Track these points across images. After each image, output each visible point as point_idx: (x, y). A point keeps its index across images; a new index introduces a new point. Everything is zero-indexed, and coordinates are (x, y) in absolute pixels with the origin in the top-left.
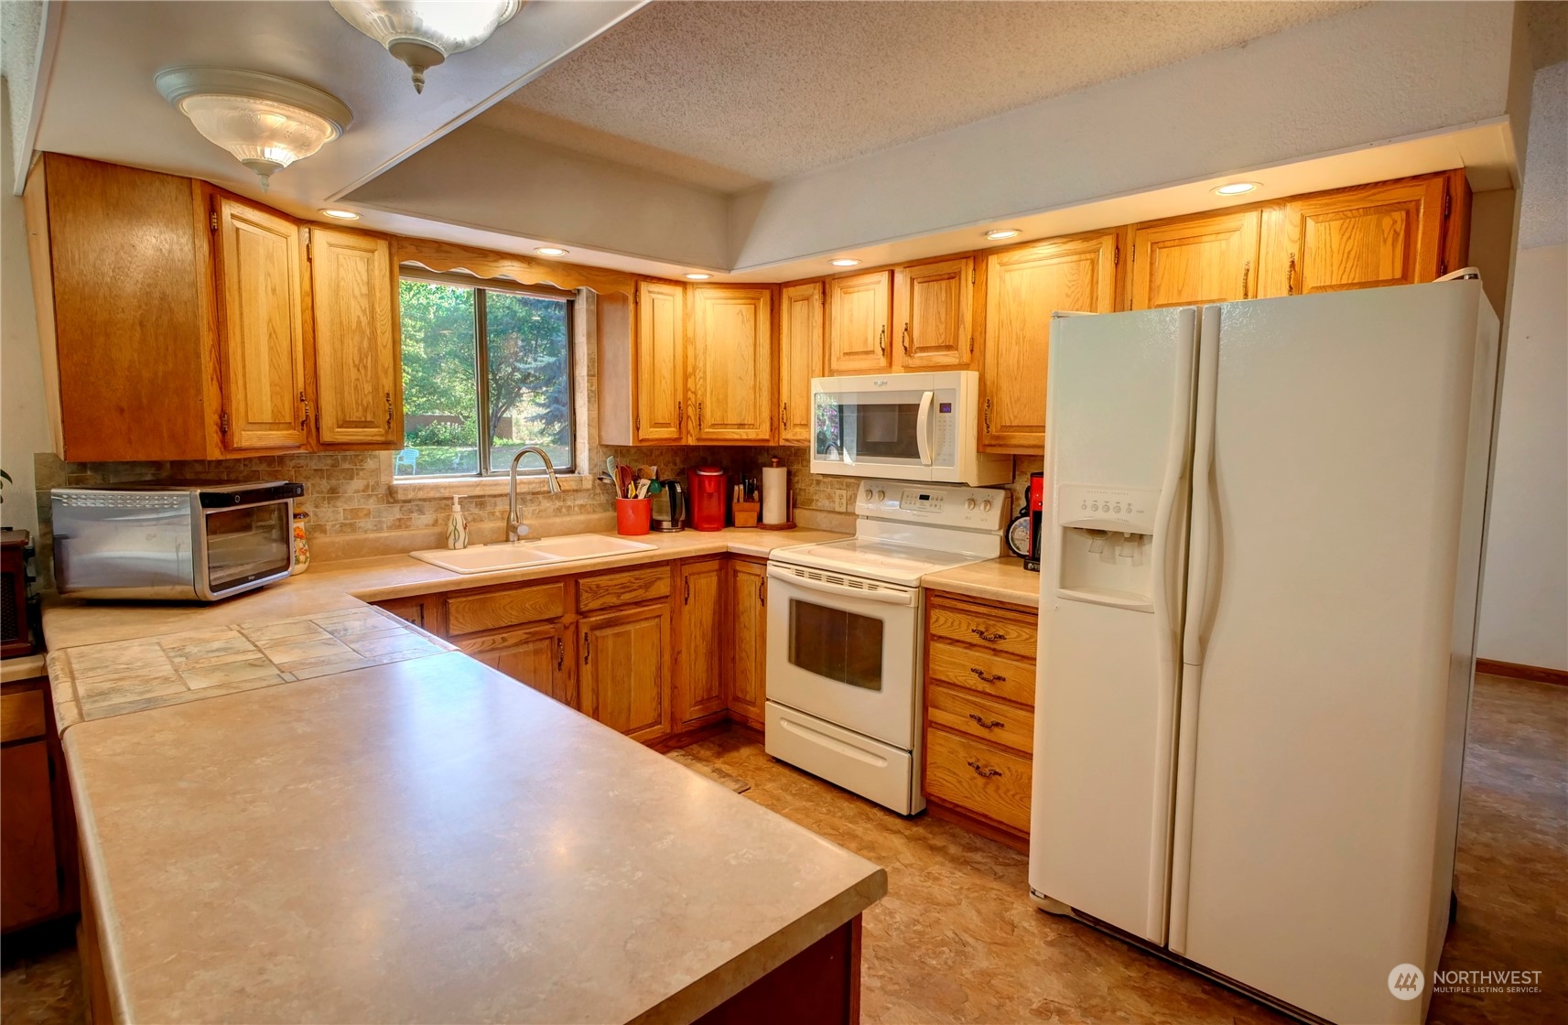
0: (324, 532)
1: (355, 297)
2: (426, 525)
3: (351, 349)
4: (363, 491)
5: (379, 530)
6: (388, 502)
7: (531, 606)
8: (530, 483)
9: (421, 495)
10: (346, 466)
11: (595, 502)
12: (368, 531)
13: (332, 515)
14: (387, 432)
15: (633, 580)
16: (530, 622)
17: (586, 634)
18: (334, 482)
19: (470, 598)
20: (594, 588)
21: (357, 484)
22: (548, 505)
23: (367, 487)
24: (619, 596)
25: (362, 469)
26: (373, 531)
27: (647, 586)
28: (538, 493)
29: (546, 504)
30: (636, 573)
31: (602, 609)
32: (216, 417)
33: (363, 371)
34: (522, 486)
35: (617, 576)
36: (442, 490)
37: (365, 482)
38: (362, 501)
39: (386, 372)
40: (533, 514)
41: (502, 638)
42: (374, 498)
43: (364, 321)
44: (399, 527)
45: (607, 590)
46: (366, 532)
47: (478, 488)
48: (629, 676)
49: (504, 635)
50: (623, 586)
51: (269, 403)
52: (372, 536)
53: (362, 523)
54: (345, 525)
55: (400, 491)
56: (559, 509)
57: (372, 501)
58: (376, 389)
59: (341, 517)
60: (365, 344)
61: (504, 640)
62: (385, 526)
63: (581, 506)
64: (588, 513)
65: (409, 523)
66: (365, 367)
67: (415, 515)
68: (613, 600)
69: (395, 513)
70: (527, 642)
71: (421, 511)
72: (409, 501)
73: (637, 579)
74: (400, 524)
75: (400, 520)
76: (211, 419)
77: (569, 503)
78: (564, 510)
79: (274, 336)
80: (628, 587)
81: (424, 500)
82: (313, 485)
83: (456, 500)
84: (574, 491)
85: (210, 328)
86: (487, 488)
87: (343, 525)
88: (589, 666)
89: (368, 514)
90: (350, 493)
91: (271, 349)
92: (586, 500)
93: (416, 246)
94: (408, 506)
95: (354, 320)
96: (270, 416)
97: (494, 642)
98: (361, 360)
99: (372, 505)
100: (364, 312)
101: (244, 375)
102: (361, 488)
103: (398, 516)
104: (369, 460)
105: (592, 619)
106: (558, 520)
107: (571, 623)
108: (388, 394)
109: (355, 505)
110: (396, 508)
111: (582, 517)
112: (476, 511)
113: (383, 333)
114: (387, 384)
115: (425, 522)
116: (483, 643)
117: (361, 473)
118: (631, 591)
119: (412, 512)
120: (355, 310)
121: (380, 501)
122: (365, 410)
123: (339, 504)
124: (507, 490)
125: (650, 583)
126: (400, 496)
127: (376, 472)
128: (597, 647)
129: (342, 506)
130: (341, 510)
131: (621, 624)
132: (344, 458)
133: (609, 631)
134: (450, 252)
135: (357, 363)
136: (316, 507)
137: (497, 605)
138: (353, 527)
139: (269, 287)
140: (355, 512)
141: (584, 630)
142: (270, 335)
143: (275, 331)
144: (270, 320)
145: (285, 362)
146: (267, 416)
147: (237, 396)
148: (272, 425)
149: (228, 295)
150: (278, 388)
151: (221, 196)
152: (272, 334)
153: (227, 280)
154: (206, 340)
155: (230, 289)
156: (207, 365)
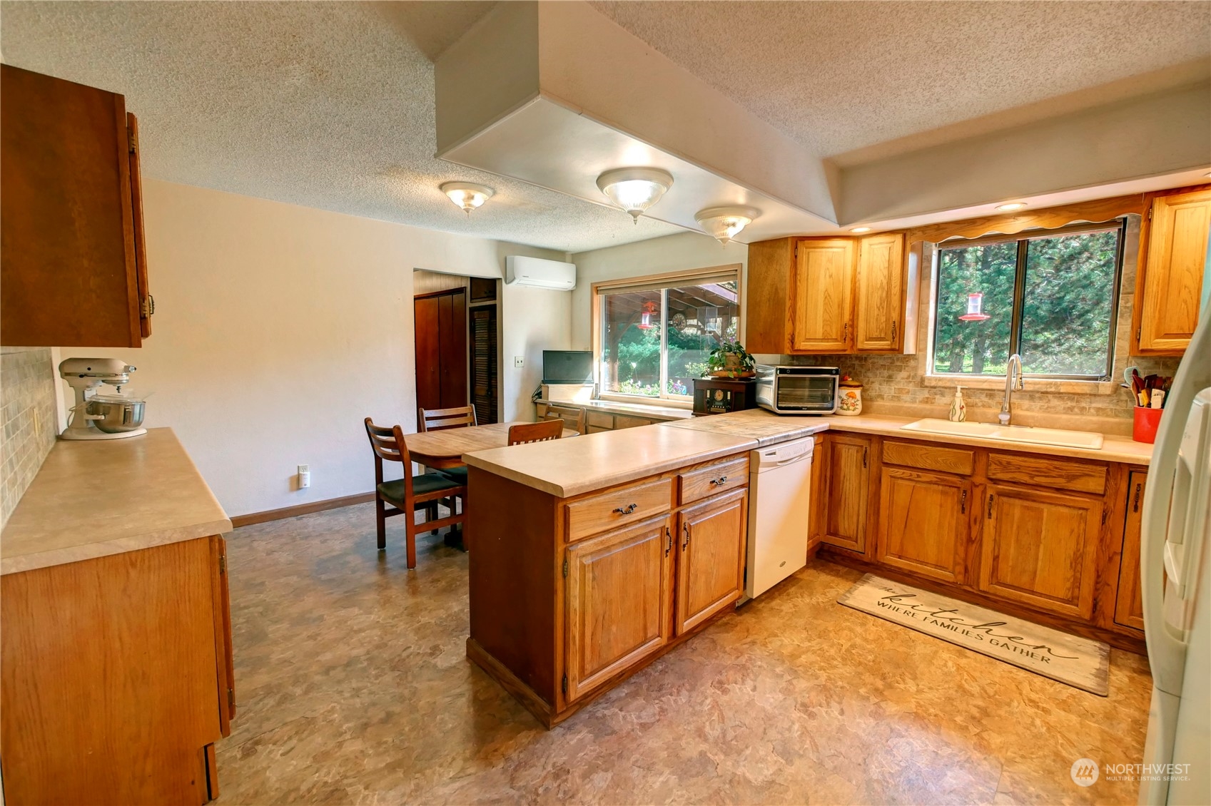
0: (883, 399)
1: (881, 270)
2: (945, 404)
3: (876, 300)
4: (907, 378)
5: (914, 401)
6: (921, 387)
7: (943, 460)
8: (1035, 384)
9: (940, 384)
10: (898, 364)
11: (1118, 408)
12: (906, 403)
13: (888, 390)
14: (892, 344)
15: (1051, 467)
16: (940, 472)
17: (992, 496)
18: (891, 372)
19: (897, 443)
20: (1004, 463)
21: (904, 374)
22: (1058, 403)
23: (909, 377)
24: (1032, 477)
25: (907, 366)
26: (910, 402)
27: (1071, 478)
28: (1047, 393)
29: (1055, 402)
30: (1056, 463)
31: (1014, 483)
32: (789, 336)
33: (881, 310)
34: (1027, 385)
35: (1032, 460)
36: (956, 383)
37: (908, 373)
38: (905, 384)
39: (894, 309)
40: (1040, 409)
41: (918, 475)
42: (913, 383)
43: (885, 282)
44: (927, 402)
45: (1019, 469)
46: (906, 402)
47: (986, 384)
48: (1038, 546)
49: (920, 474)
50: (1038, 470)
51: (821, 330)
52: (907, 405)
53: (905, 397)
54: (895, 396)
55: (926, 381)
56: (1071, 409)
57: (911, 384)
58: (887, 320)
59: (892, 393)
60: (884, 294)
61: (918, 476)
62: (917, 401)
63: (1098, 409)
64: (1108, 416)
65: (933, 401)
66: (883, 308)
67: (937, 397)
68: (1026, 479)
69: (926, 394)
70: (935, 483)
71: (943, 395)
72: (935, 387)
73: (1056, 468)
74: (926, 401)
75: (927, 398)
76: (787, 336)
77: (1083, 404)
78: (1076, 410)
79: (828, 297)
80: (1045, 473)
81: (946, 388)
82: (880, 373)
83: (959, 389)
84: (1091, 395)
85: (790, 299)
86: (994, 384)
87: (893, 397)
88: (992, 521)
89: (908, 392)
90: (899, 379)
91: (825, 304)
92: (1108, 405)
93: (923, 231)
94: (935, 390)
95: (879, 282)
96: (821, 335)
97: (911, 475)
98: (881, 304)
99: (911, 387)
100: (885, 277)
101: (806, 317)
102: (906, 377)
103: (927, 396)
104: (912, 361)
105: (999, 486)
106: (1065, 416)
107: (981, 484)
108: (894, 322)
109: (901, 386)
110: (926, 391)
111: (1095, 419)
112: (986, 400)
113: (895, 287)
114: (895, 316)
115: (945, 402)
116: (904, 473)
117: (907, 368)
118: (1046, 476)
119: (936, 394)
120: (880, 276)
121: (916, 385)
122: (881, 332)
123: (892, 384)
124: (1003, 387)
125: (1073, 476)
126: (926, 383)
127: (915, 368)
128: (1002, 510)
129: (894, 386)
130: (893, 388)
131: (1034, 501)
132: (898, 359)
133: (1018, 502)
134: (946, 228)
135: (879, 305)
136: (880, 385)
137: (916, 453)
138: (898, 398)
139: (828, 274)
140: (900, 390)
141: (990, 492)
142: (826, 297)
143: (829, 296)
144: (826, 290)
145: (835, 310)
146: (820, 335)
147: (800, 326)
148: (823, 340)
149: (798, 283)
150: (829, 322)
151: (800, 240)
152: (827, 297)
153: (798, 277)
154: (788, 304)
155: (800, 280)
156: (787, 315)
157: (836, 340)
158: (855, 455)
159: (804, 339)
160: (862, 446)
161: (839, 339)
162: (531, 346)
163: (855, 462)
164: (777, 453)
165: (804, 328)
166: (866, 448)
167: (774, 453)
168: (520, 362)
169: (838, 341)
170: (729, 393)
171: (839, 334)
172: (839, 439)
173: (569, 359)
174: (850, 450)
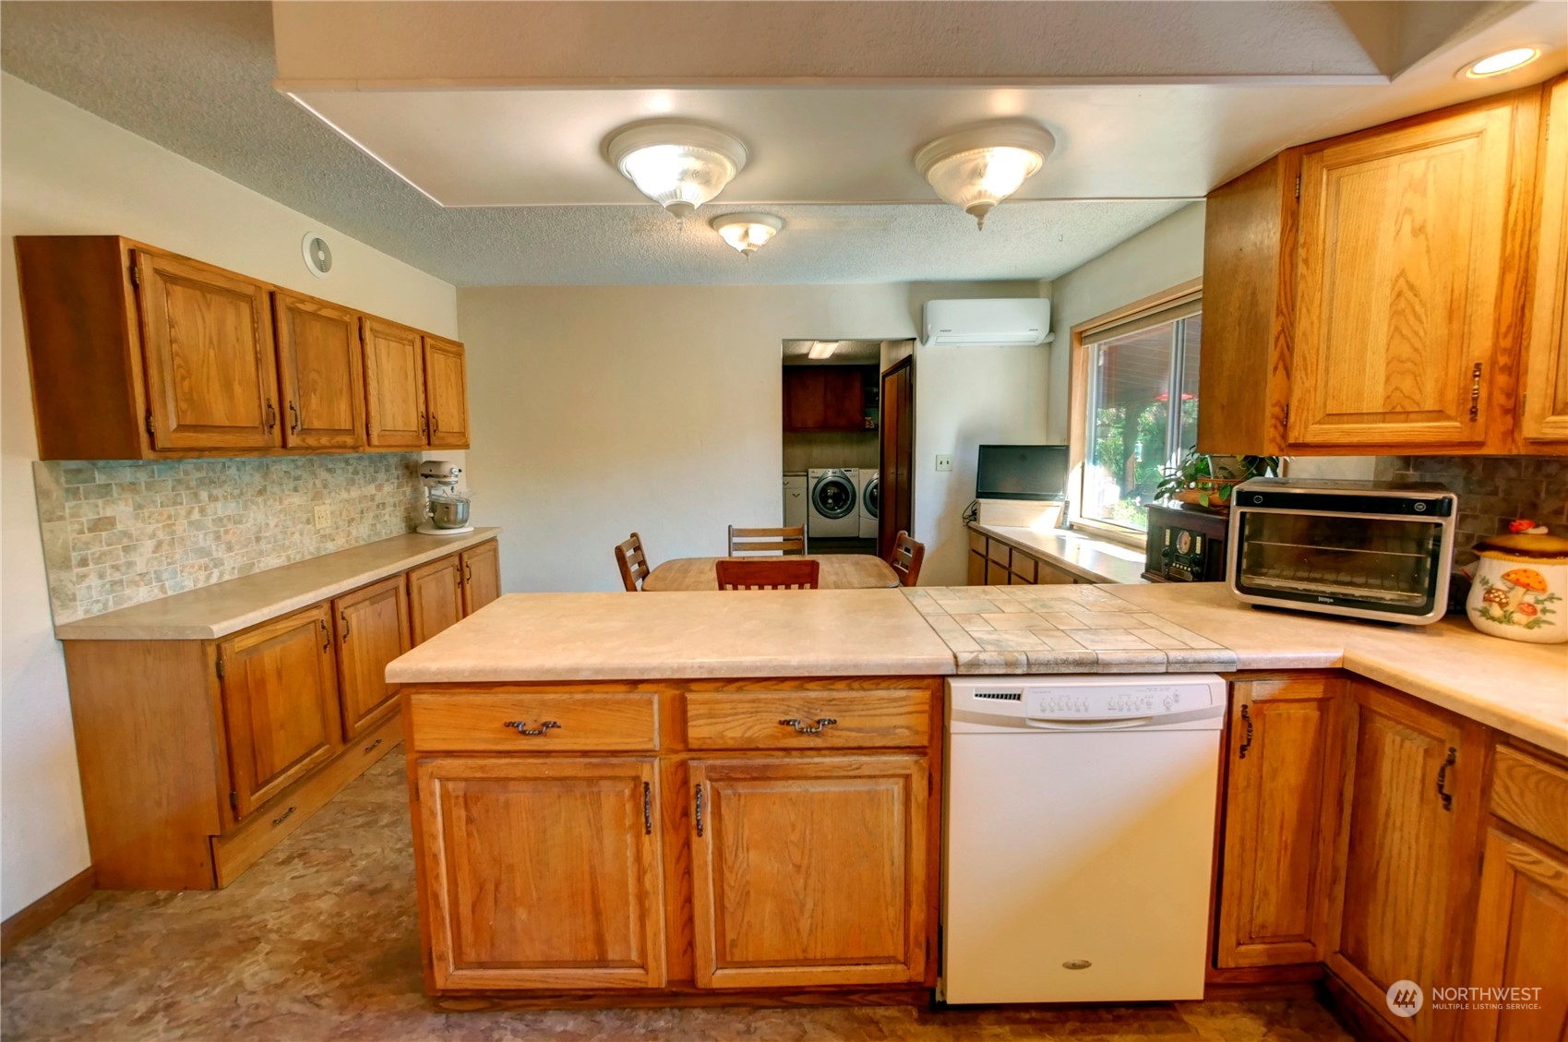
32: (1277, 411)
76: (1270, 410)
85: (1280, 313)
91: (1396, 313)
96: (1381, 402)
101: (1327, 358)
139: (1408, 226)
142: (1399, 294)
143: (1411, 287)
144: (1402, 273)
145: (1434, 326)
146: (1374, 402)
147: (1301, 382)
148: (1385, 416)
149: (1301, 269)
150: (1409, 365)
151: (1309, 153)
152: (1404, 290)
153: (1302, 252)
154: (1274, 326)
155: (1306, 261)
156: (1273, 355)
157: (1440, 414)
158: (1420, 760)
159: (1319, 416)
160: (1442, 742)
161: (1452, 411)
162: (963, 438)
163: (1418, 782)
164: (1023, 698)
165: (1321, 384)
166: (1452, 750)
167: (1018, 697)
168: (944, 463)
169: (1449, 418)
170: (1199, 539)
171: (1452, 394)
172: (1376, 701)
173: (1023, 458)
174: (1407, 744)
